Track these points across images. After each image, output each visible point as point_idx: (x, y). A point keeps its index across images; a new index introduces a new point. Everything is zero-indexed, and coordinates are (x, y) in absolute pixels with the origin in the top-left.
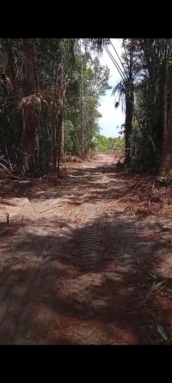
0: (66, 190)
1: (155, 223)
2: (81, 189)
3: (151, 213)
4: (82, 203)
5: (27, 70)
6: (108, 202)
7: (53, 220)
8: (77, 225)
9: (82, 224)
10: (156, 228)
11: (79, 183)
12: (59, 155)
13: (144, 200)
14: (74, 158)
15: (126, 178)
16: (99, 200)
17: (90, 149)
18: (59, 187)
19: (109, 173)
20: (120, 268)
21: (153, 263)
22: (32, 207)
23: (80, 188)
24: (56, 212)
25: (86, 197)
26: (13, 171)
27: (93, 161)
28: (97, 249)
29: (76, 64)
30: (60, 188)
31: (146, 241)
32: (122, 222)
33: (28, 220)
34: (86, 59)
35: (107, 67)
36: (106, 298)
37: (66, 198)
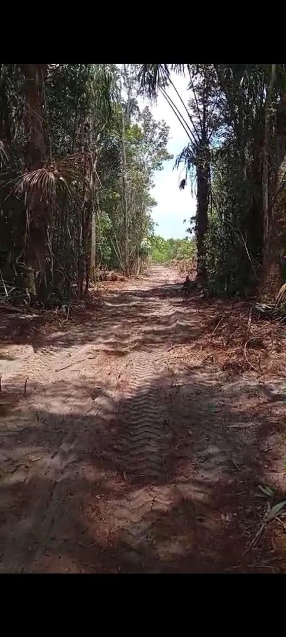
0: (99, 330)
1: (258, 386)
2: (126, 326)
3: (248, 368)
4: (128, 352)
5: (32, 127)
6: (172, 348)
7: (79, 384)
8: (121, 393)
9: (131, 390)
10: (260, 395)
11: (123, 316)
12: (88, 269)
13: (236, 344)
14: (113, 274)
15: (201, 306)
16: (157, 345)
17: (139, 259)
18: (87, 324)
19: (172, 297)
20: (202, 475)
21: (261, 462)
22: (41, 362)
23: (124, 325)
24: (84, 369)
25: (135, 341)
26: (9, 298)
27: (144, 278)
28: (159, 438)
29: (113, 119)
30: (90, 325)
31: (245, 420)
32: (200, 385)
33: (35, 385)
34: (130, 110)
35: (165, 124)
36: (181, 538)
37: (100, 343)
